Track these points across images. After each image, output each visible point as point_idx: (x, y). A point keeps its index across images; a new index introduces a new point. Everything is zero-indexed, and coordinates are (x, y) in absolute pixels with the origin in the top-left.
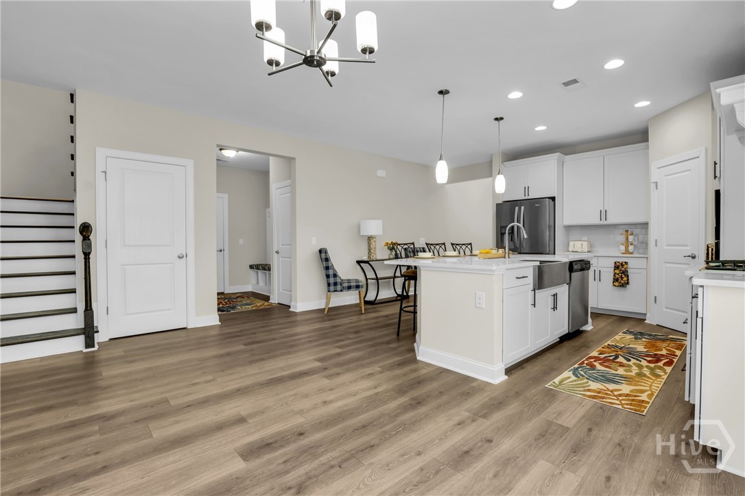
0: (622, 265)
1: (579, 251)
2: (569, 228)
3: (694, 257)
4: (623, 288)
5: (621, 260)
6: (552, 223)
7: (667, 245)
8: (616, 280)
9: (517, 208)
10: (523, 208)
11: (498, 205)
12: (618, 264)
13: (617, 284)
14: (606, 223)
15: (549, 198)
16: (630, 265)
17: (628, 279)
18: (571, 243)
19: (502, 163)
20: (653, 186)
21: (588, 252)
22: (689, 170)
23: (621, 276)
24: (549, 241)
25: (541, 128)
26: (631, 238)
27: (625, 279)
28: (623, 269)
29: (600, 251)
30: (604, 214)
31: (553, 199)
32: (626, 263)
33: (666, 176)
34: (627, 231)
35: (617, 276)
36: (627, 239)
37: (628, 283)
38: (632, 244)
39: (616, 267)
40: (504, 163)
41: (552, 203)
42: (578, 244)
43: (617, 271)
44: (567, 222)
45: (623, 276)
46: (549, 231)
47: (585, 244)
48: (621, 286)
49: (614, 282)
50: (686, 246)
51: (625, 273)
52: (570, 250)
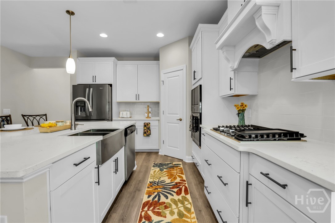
0: (148, 125)
1: (125, 117)
2: (119, 103)
3: (181, 120)
4: (148, 137)
5: (147, 122)
6: (110, 101)
7: (169, 114)
8: (145, 133)
9: (87, 89)
10: (91, 89)
11: (74, 86)
12: (146, 124)
13: (145, 135)
14: (139, 101)
15: (109, 84)
16: (151, 124)
17: (150, 132)
18: (121, 113)
19: (77, 58)
20: (162, 82)
21: (130, 117)
22: (179, 76)
23: (147, 131)
24: (109, 111)
25: (104, 35)
26: (150, 110)
27: (149, 132)
28: (148, 127)
29: (136, 117)
30: (137, 96)
31: (111, 85)
32: (149, 123)
33: (168, 78)
34: (148, 106)
35: (145, 131)
36: (148, 110)
37: (150, 134)
38: (150, 113)
39: (145, 126)
40: (79, 58)
41: (110, 88)
42: (125, 113)
43: (145, 128)
44: (119, 100)
45: (148, 130)
46: (109, 105)
47: (128, 113)
48: (147, 136)
49: (144, 134)
50: (177, 114)
51: (149, 129)
52: (121, 116)
